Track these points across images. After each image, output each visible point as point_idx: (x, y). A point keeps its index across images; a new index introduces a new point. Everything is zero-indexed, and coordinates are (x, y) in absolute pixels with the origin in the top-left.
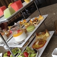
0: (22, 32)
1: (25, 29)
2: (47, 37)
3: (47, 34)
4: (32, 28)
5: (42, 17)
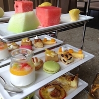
0: (29, 72)
1: (42, 62)
2: (72, 87)
3: (74, 83)
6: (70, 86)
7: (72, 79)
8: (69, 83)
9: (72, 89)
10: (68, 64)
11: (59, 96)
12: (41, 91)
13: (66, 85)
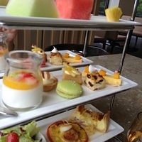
2: (99, 131)
3: (102, 124)
4: (71, 92)
5: (119, 81)
6: (95, 128)
7: (100, 118)
8: (95, 123)
9: (98, 134)
10: (96, 89)
11: (77, 140)
12: (50, 129)
13: (90, 126)
